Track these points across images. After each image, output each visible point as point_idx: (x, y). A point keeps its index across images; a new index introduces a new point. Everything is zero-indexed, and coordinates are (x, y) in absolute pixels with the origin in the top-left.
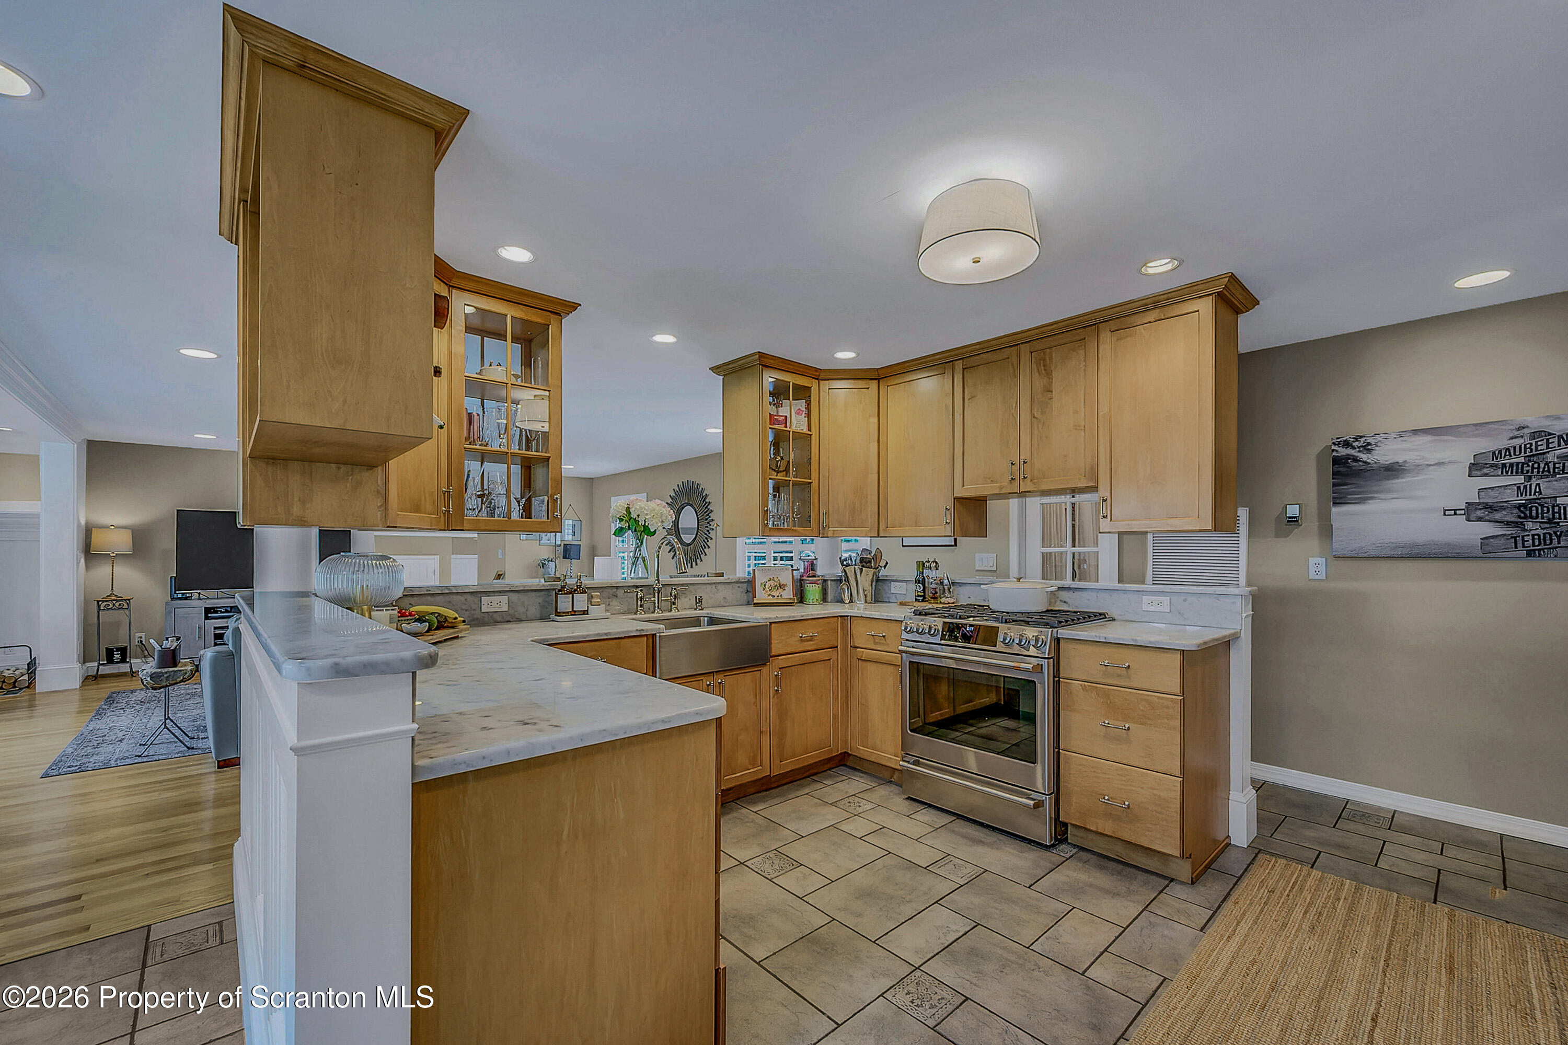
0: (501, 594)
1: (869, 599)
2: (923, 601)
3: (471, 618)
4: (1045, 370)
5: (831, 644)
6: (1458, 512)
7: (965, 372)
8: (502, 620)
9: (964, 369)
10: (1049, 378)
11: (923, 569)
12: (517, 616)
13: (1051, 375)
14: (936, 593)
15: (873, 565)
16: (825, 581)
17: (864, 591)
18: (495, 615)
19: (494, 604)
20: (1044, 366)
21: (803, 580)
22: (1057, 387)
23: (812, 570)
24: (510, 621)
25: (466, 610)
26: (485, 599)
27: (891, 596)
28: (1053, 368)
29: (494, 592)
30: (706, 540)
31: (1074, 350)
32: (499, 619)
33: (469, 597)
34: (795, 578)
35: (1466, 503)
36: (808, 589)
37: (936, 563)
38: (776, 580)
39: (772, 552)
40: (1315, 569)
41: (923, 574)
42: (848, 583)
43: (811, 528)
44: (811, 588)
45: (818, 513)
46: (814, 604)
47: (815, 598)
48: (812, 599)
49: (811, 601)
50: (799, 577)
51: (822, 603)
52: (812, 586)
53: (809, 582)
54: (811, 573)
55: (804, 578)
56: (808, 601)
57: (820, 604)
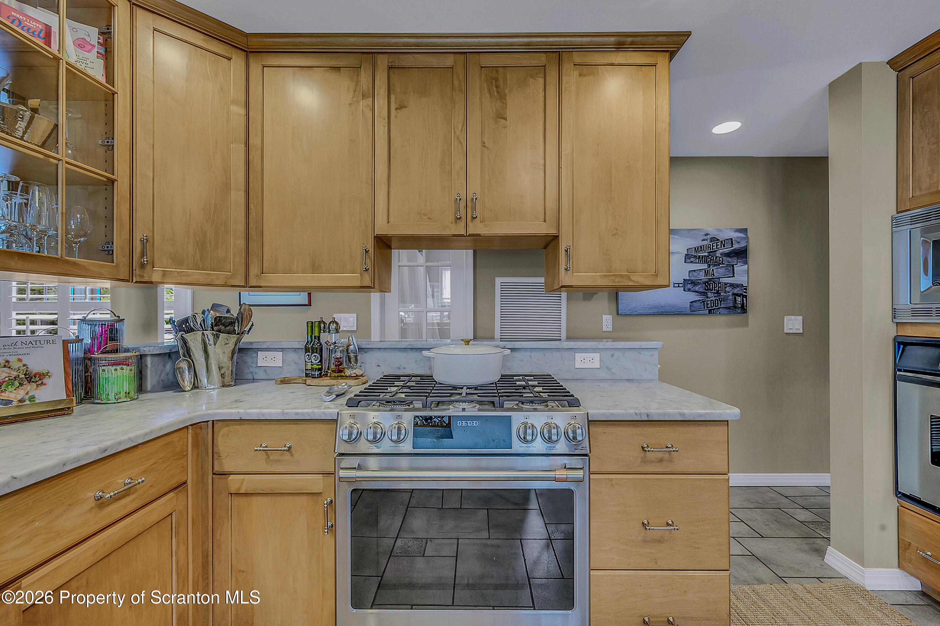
1: (228, 379)
2: (320, 376)
4: (498, 92)
5: (175, 482)
6: (680, 285)
7: (391, 73)
9: (390, 68)
10: (503, 103)
11: (320, 333)
13: (505, 99)
14: (341, 364)
15: (236, 328)
16: (142, 357)
17: (220, 368)
20: (497, 87)
21: (90, 359)
22: (511, 113)
23: (110, 340)
27: (257, 370)
28: (507, 91)
31: (532, 77)
34: (73, 355)
35: (684, 279)
36: (103, 375)
37: (337, 323)
38: (16, 365)
40: (607, 324)
41: (319, 339)
42: (190, 357)
43: (113, 263)
44: (113, 373)
45: (128, 239)
46: (119, 402)
47: (122, 390)
48: (115, 393)
49: (112, 397)
50: (81, 355)
51: (136, 397)
52: (116, 370)
53: (107, 362)
54: (110, 344)
55: (95, 355)
56: (104, 397)
57: (133, 399)
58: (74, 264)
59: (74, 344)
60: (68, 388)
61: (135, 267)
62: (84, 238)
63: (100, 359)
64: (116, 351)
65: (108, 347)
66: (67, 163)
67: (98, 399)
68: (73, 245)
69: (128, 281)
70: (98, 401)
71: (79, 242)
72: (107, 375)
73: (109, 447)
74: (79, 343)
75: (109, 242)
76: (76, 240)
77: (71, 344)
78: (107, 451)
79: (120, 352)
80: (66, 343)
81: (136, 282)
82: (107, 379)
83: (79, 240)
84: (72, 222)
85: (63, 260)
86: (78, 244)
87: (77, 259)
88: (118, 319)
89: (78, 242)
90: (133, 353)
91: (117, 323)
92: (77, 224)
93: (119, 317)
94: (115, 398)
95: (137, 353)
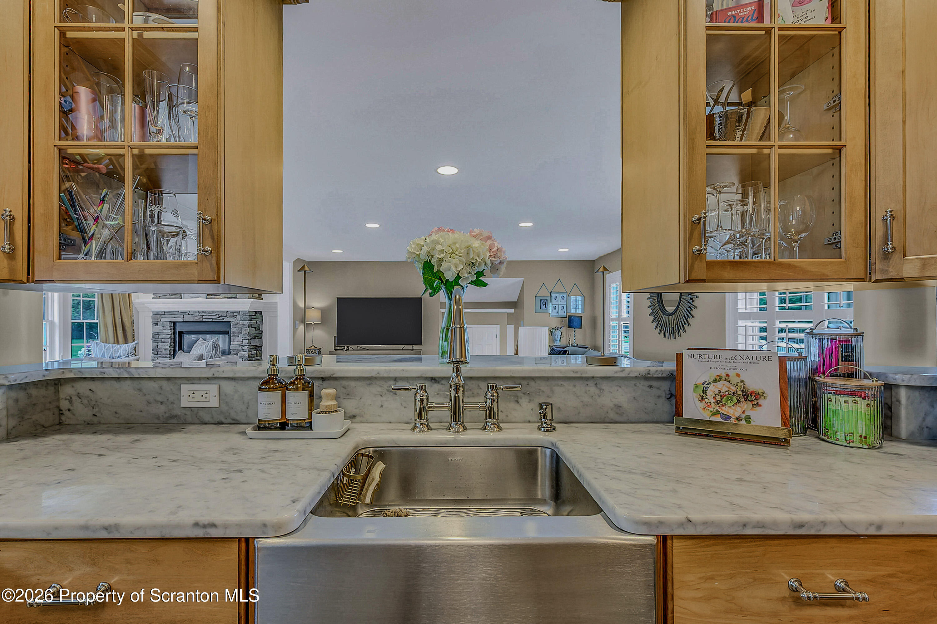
0: (209, 382)
3: (167, 415)
8: (211, 421)
12: (233, 415)
16: (891, 388)
18: (201, 413)
19: (197, 396)
21: (815, 384)
23: (845, 359)
24: (222, 423)
25: (162, 403)
26: (185, 389)
29: (200, 378)
30: (689, 309)
32: (207, 418)
33: (164, 383)
34: (793, 375)
38: (735, 380)
39: (777, 322)
43: (841, 258)
44: (843, 406)
45: (864, 221)
46: (850, 446)
47: (856, 431)
48: (846, 432)
49: (841, 436)
50: (803, 375)
51: (878, 445)
52: (846, 402)
53: (835, 389)
54: (843, 366)
55: (821, 377)
56: (831, 432)
57: (873, 448)
58: (789, 266)
59: (795, 362)
60: (785, 414)
61: (874, 260)
62: (805, 234)
63: (825, 384)
64: (851, 375)
65: (840, 368)
66: (780, 147)
67: (824, 434)
68: (793, 244)
69: (863, 280)
70: (824, 437)
71: (800, 239)
72: (835, 407)
73: (807, 523)
74: (801, 361)
75: (837, 232)
76: (796, 238)
77: (792, 362)
78: (804, 529)
79: (856, 378)
80: (782, 361)
81: (877, 281)
82: (836, 413)
83: (800, 236)
84: (791, 218)
85: (775, 263)
86: (799, 242)
87: (797, 260)
88: (855, 332)
89: (798, 240)
90: (873, 381)
91: (855, 338)
92: (798, 218)
93: (856, 330)
94: (846, 439)
95: (880, 383)
